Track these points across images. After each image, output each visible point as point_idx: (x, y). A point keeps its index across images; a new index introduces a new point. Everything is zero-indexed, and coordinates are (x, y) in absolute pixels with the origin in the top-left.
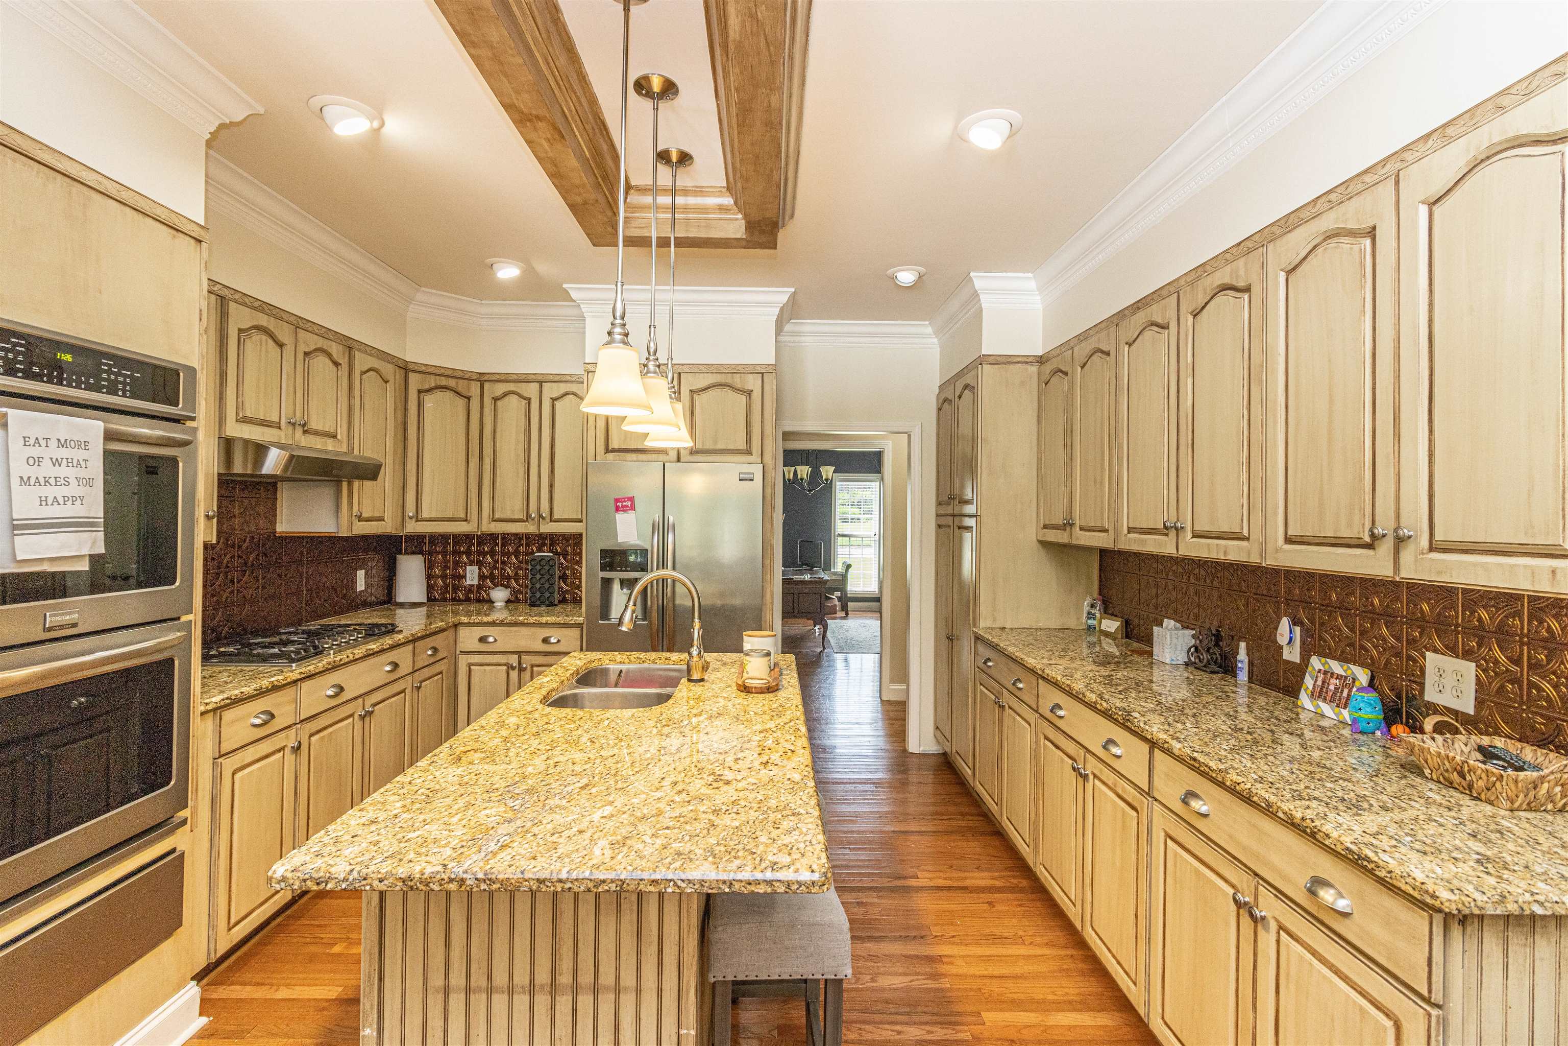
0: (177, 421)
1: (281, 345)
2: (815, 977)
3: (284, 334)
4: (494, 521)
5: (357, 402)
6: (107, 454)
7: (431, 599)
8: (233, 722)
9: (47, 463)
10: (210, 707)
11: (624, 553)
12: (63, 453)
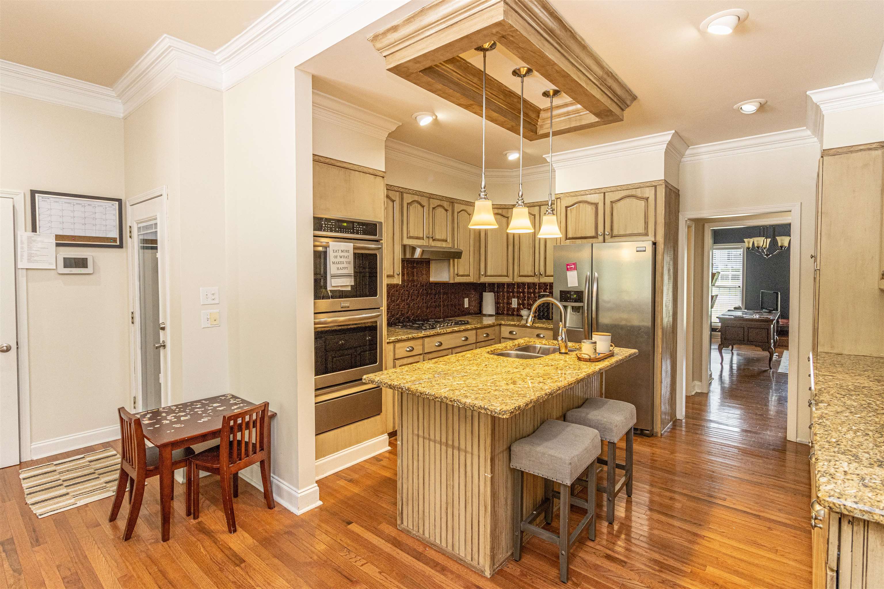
0: (377, 241)
1: (423, 207)
2: (553, 480)
3: (424, 202)
4: (520, 276)
5: (456, 225)
6: (355, 254)
7: (497, 314)
8: (399, 348)
9: (339, 257)
10: (391, 341)
11: (569, 292)
12: (342, 254)
